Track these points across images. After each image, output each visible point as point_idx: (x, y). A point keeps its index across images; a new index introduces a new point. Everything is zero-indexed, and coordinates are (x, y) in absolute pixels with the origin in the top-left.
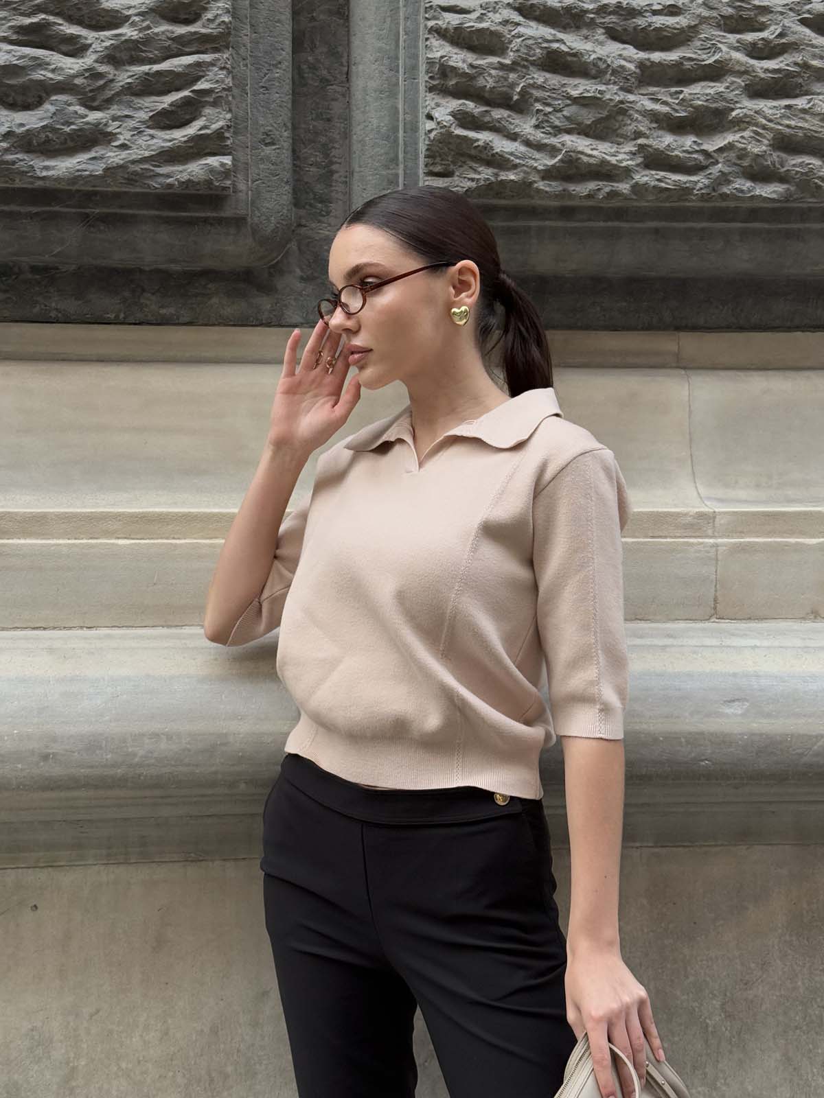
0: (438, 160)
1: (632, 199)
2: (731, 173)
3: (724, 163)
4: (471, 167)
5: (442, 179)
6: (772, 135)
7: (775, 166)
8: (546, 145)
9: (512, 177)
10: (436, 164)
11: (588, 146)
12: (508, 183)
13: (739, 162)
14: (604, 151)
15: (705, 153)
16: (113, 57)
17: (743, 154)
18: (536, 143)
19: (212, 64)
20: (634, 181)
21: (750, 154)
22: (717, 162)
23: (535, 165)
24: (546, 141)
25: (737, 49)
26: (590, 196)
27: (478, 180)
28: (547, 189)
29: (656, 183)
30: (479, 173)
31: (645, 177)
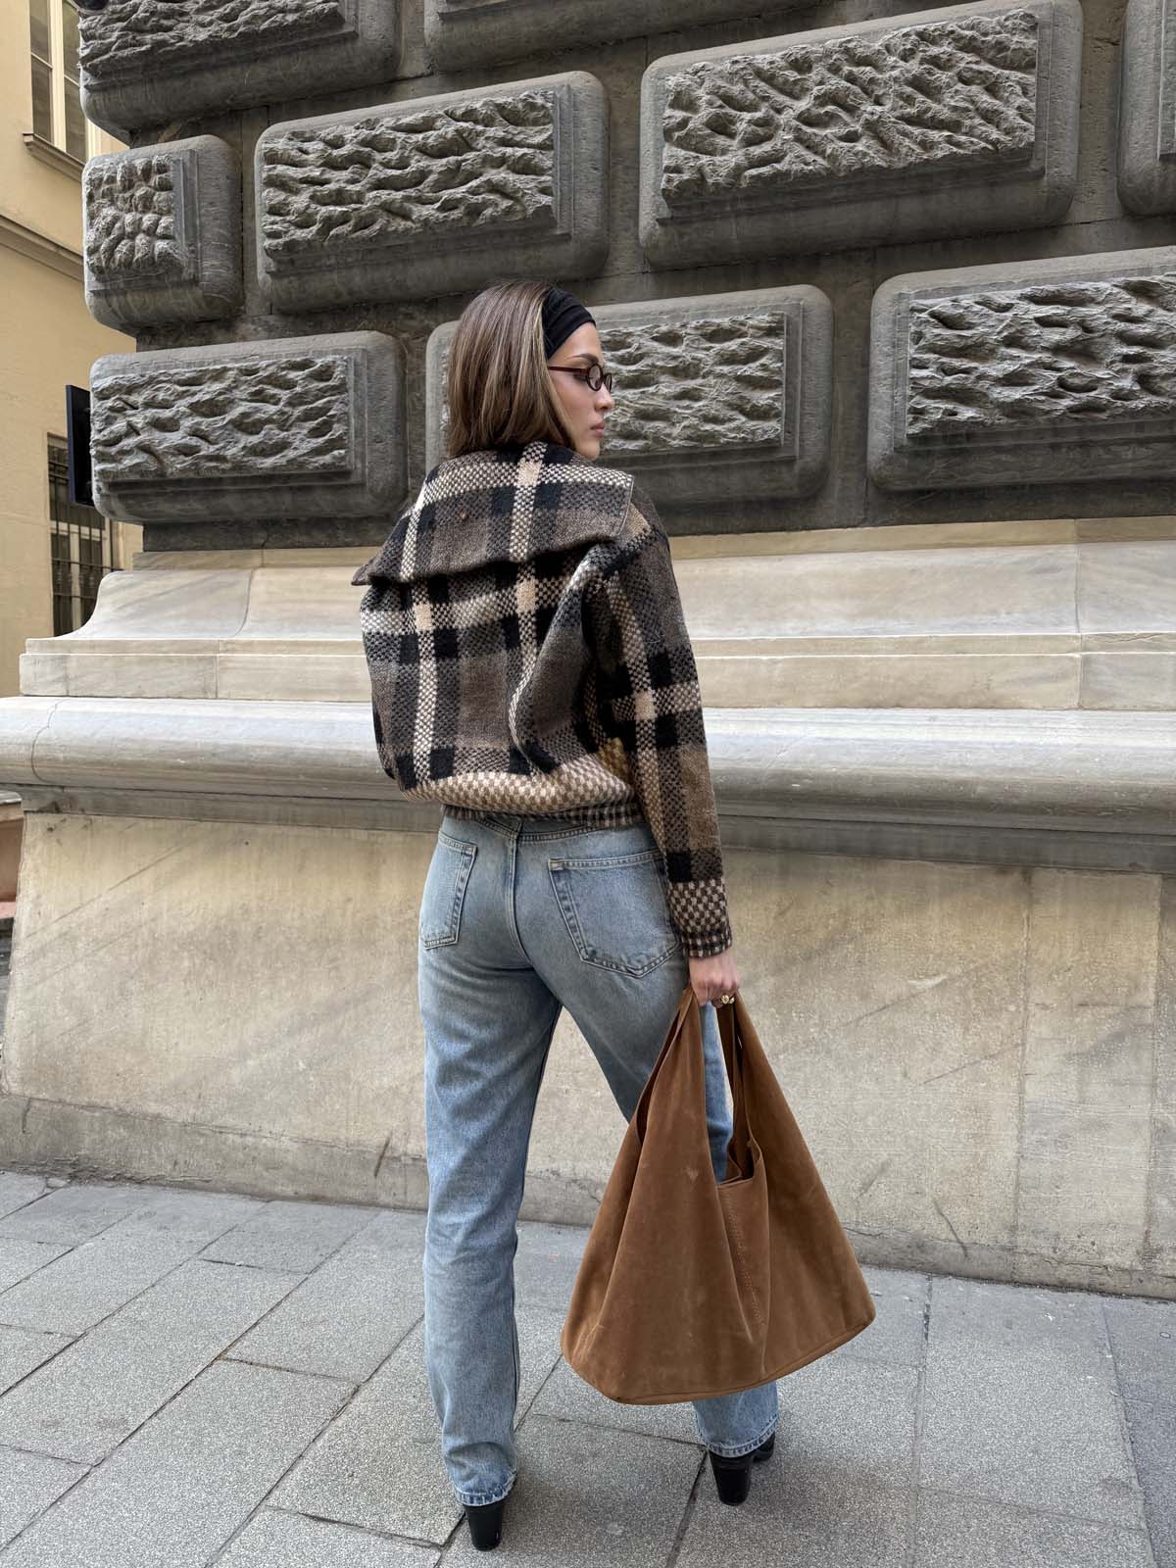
16: (290, 403)
19: (336, 401)
25: (611, 361)
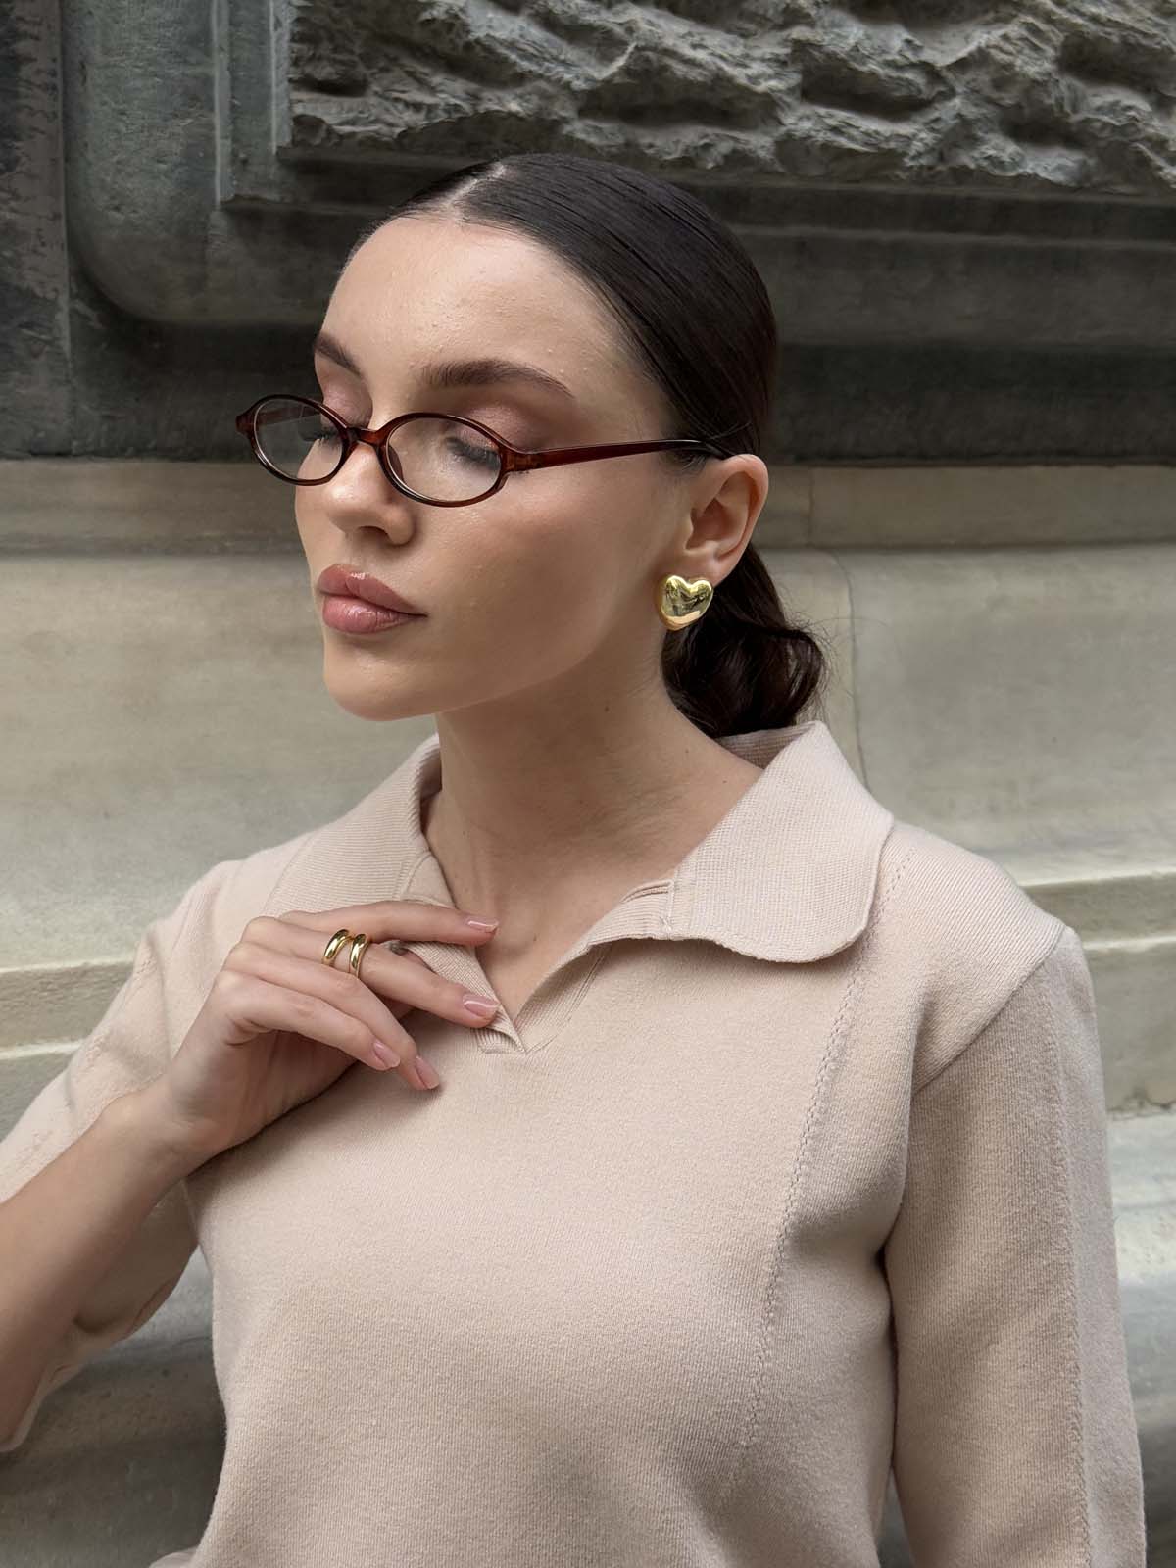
0: (325, 48)
1: (777, 173)
2: (978, 120)
3: (966, 96)
4: (411, 74)
5: (334, 99)
6: (1062, 37)
7: (1062, 106)
8: (590, 28)
9: (514, 106)
10: (320, 58)
11: (683, 37)
12: (504, 118)
13: (995, 95)
14: (720, 51)
15: (928, 69)
17: (1005, 76)
18: (567, 22)
20: (783, 130)
21: (1020, 79)
22: (951, 94)
23: (567, 77)
24: (590, 18)
26: (686, 161)
27: (431, 108)
28: (593, 140)
29: (831, 137)
30: (433, 91)
31: (804, 121)
